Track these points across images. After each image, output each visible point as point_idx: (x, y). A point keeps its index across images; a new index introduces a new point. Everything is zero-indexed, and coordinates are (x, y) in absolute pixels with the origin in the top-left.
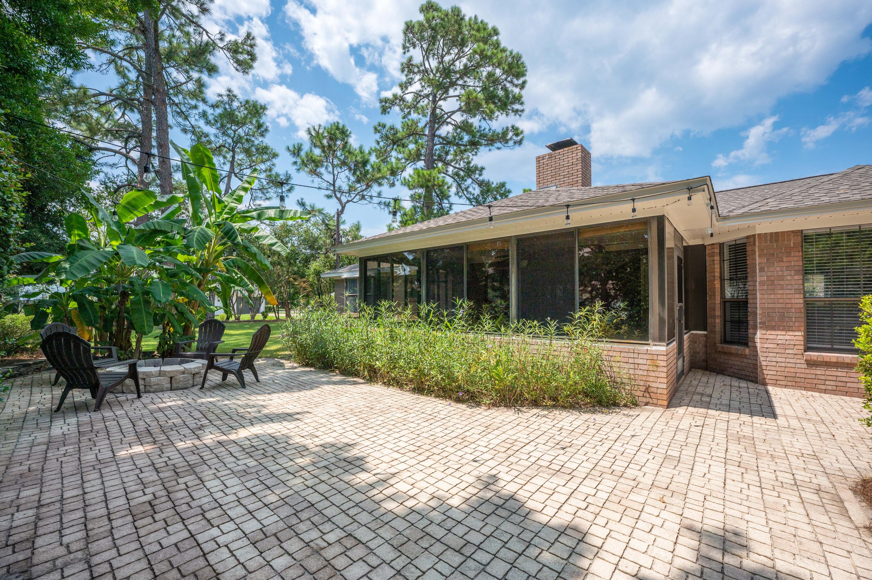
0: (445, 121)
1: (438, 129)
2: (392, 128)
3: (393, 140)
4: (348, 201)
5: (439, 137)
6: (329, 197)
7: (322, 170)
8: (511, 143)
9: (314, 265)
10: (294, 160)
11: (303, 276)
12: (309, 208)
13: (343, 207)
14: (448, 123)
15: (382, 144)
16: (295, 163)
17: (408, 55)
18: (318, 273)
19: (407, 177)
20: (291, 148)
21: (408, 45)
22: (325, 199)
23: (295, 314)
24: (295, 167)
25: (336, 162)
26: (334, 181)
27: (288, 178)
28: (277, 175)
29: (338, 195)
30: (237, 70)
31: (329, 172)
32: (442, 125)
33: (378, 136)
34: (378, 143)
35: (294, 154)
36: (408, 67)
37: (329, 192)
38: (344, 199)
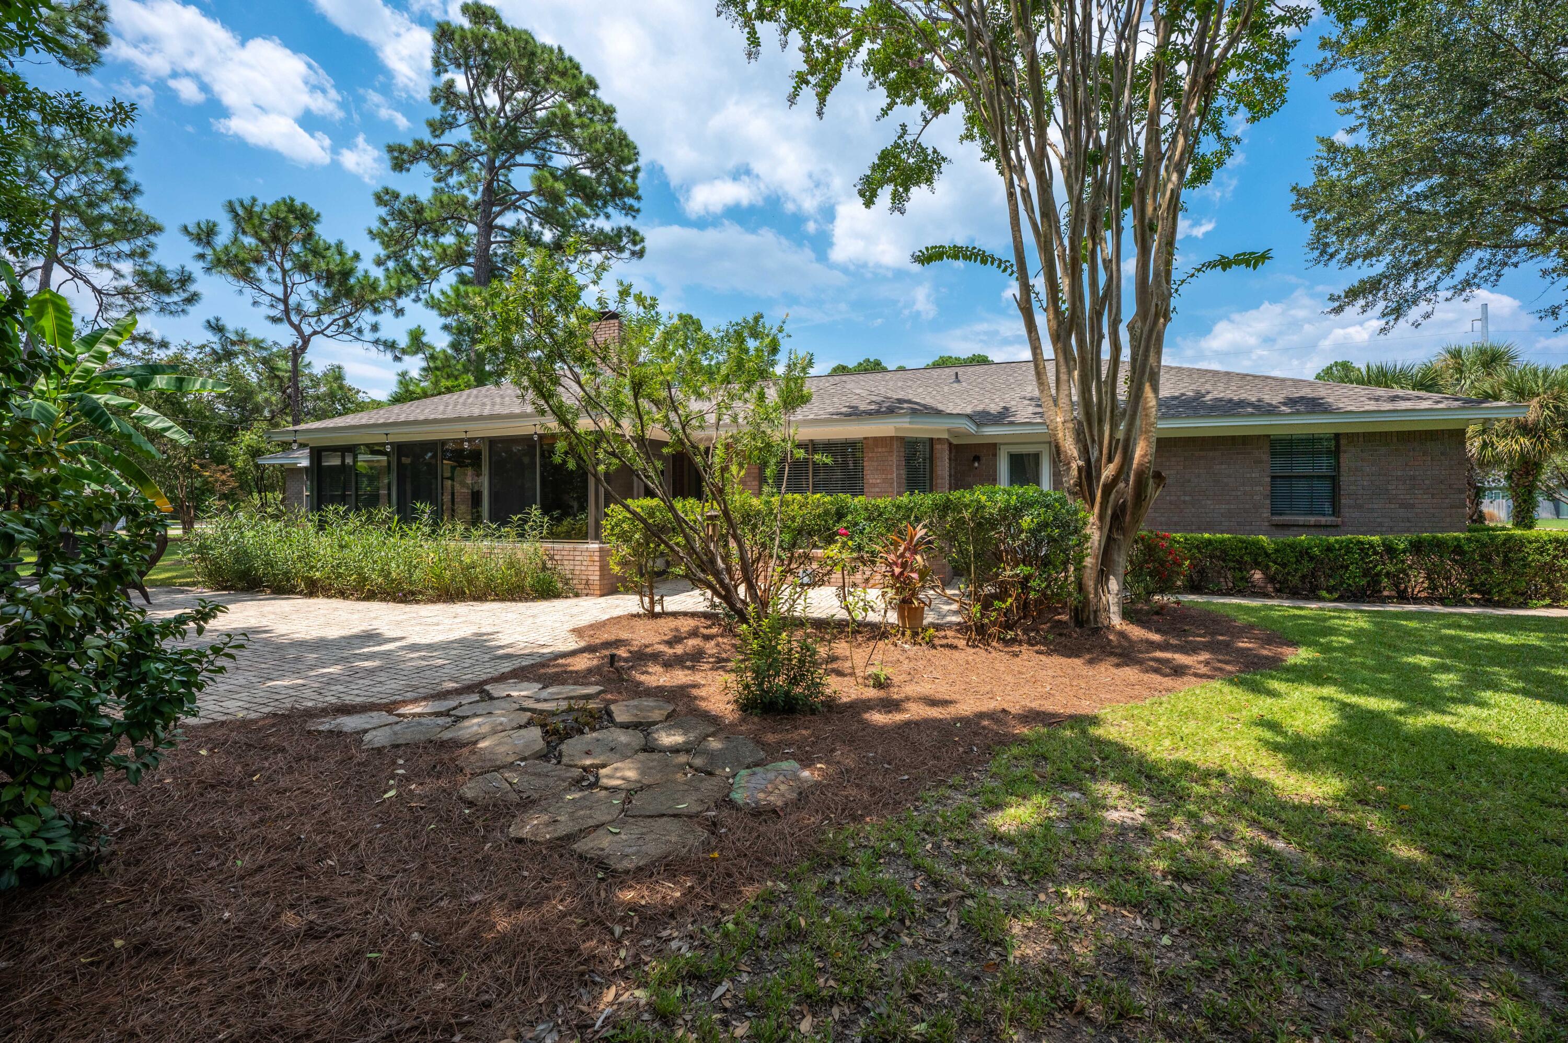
0: (514, 203)
1: (500, 213)
2: (413, 200)
3: (415, 221)
4: (315, 333)
5: (503, 228)
6: (275, 320)
7: (261, 272)
8: (626, 254)
9: (248, 438)
10: (200, 250)
11: (220, 458)
12: (233, 337)
13: (306, 341)
14: (517, 208)
15: (392, 224)
16: (202, 256)
17: (446, 77)
18: (255, 453)
19: (437, 295)
20: (192, 229)
21: (444, 61)
22: (268, 323)
23: (205, 528)
24: (201, 264)
25: (288, 265)
26: (286, 297)
27: (185, 279)
28: (161, 271)
29: (295, 319)
30: (61, 62)
31: (275, 281)
32: (508, 208)
33: (383, 211)
34: (385, 223)
35: (200, 239)
36: (447, 98)
37: (277, 312)
38: (307, 330)
